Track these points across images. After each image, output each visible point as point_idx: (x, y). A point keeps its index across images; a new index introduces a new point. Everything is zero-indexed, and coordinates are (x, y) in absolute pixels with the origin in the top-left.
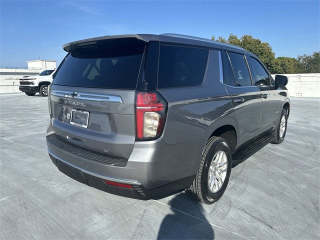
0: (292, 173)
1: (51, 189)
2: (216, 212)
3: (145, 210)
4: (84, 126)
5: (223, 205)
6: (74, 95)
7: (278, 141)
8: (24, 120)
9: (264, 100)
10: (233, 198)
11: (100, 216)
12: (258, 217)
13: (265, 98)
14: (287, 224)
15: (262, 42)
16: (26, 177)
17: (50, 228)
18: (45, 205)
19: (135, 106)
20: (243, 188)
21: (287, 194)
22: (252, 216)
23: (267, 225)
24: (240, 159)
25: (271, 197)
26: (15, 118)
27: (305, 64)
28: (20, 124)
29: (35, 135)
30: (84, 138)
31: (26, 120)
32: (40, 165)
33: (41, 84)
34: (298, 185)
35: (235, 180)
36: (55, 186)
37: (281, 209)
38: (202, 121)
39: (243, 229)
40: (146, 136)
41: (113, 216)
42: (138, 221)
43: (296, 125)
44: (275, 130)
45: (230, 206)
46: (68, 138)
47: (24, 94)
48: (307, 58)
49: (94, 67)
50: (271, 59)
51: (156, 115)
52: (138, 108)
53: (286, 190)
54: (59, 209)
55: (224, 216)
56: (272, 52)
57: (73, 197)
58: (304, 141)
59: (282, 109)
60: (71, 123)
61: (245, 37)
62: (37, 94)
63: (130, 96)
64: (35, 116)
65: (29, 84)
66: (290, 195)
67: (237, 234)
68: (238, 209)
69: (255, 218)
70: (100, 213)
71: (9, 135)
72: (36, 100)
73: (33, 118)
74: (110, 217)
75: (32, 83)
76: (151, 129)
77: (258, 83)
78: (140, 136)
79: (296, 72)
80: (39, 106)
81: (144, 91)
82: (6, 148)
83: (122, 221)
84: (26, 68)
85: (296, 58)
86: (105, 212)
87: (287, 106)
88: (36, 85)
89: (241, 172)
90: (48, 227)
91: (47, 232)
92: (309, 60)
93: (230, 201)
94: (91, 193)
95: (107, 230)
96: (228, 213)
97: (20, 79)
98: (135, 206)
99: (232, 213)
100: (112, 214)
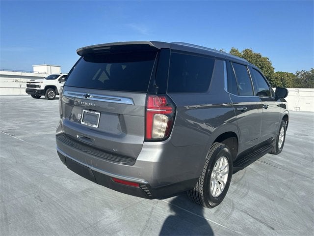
0: (292, 181)
1: (63, 185)
2: (220, 213)
3: (153, 208)
4: (95, 126)
5: (227, 207)
6: (87, 96)
7: (277, 151)
8: (31, 121)
9: (264, 110)
10: (236, 201)
11: (111, 211)
12: (260, 219)
13: (266, 108)
14: (288, 226)
15: (262, 56)
16: (38, 173)
17: (65, 219)
18: (59, 198)
19: (146, 108)
20: (245, 193)
21: (288, 200)
22: (254, 218)
23: (269, 226)
24: (240, 166)
25: (271, 201)
26: (23, 118)
27: (303, 79)
28: (28, 124)
29: (44, 135)
30: (94, 137)
31: (34, 121)
32: (51, 162)
33: (47, 87)
34: (297, 192)
35: (237, 184)
36: (66, 182)
37: (282, 213)
38: (204, 126)
39: (246, 229)
40: (154, 137)
41: (123, 212)
42: (147, 217)
43: (294, 136)
44: (274, 140)
45: (233, 208)
46: (78, 137)
47: (30, 96)
48: (305, 73)
49: (104, 72)
50: (271, 73)
51: (165, 118)
52: (148, 110)
53: (286, 196)
54: (72, 203)
55: (228, 216)
56: (272, 66)
57: (84, 193)
58: (302, 152)
59: (281, 120)
60: (82, 123)
61: (246, 51)
62: (43, 97)
63: (141, 99)
64: (41, 117)
65: (35, 87)
66: (290, 200)
67: (241, 233)
68: (241, 211)
69: (257, 220)
70: (111, 208)
71: (19, 134)
72: (42, 103)
73: (40, 119)
74: (120, 213)
75: (39, 86)
76: (159, 130)
77: (259, 94)
78: (148, 137)
79: (294, 87)
80: (45, 108)
81: (155, 94)
82: (17, 146)
83: (132, 216)
84: (32, 72)
85: (294, 73)
86: (115, 208)
87: (286, 117)
88: (43, 88)
89: (242, 177)
90: (63, 219)
91: (62, 223)
92: (307, 76)
93: (233, 203)
94: (101, 190)
95: (118, 224)
96: (231, 214)
97: (27, 82)
98: (144, 203)
99: (236, 215)
100: (122, 210)
